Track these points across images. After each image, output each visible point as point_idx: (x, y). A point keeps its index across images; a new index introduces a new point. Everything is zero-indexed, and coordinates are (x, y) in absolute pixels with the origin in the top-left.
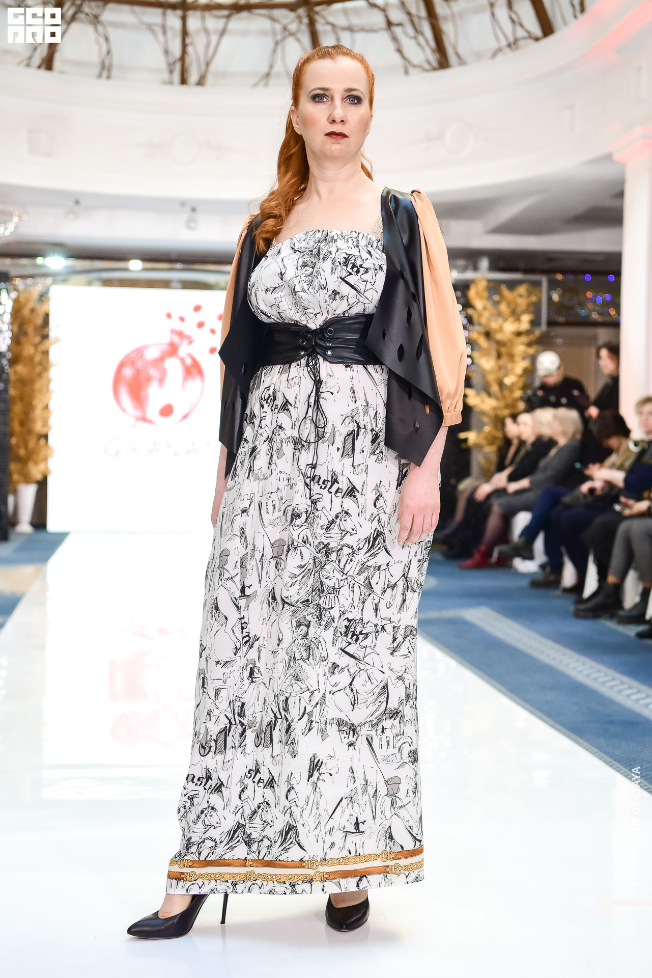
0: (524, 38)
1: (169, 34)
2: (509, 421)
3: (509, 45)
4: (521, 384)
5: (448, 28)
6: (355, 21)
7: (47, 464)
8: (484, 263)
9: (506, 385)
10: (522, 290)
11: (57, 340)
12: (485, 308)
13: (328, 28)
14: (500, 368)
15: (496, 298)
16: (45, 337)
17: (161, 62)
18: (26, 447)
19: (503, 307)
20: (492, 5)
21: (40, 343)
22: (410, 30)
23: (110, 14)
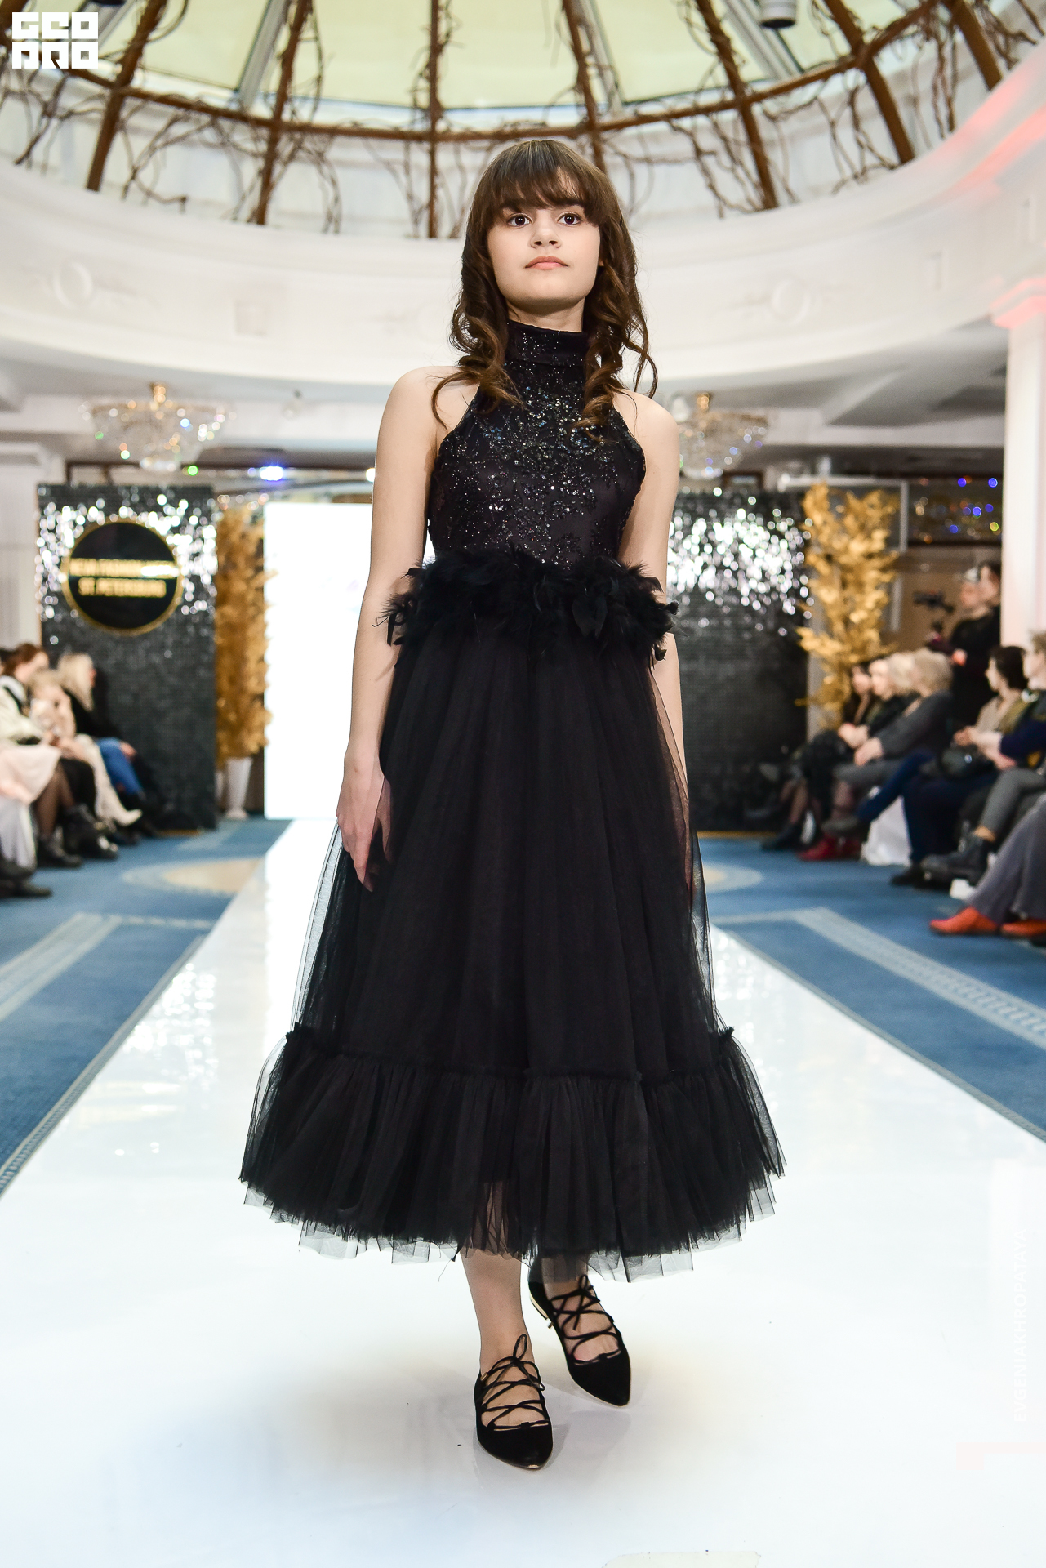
0: (875, 167)
1: (414, 173)
2: (857, 672)
3: (856, 177)
4: (873, 622)
5: (775, 156)
6: (654, 150)
7: (263, 732)
8: (825, 465)
9: (853, 623)
10: (874, 498)
11: (275, 573)
12: (825, 523)
13: (619, 160)
14: (845, 601)
15: (840, 509)
16: (259, 569)
17: (404, 211)
18: (237, 711)
19: (850, 521)
20: (833, 124)
21: (253, 577)
22: (725, 160)
23: (338, 150)
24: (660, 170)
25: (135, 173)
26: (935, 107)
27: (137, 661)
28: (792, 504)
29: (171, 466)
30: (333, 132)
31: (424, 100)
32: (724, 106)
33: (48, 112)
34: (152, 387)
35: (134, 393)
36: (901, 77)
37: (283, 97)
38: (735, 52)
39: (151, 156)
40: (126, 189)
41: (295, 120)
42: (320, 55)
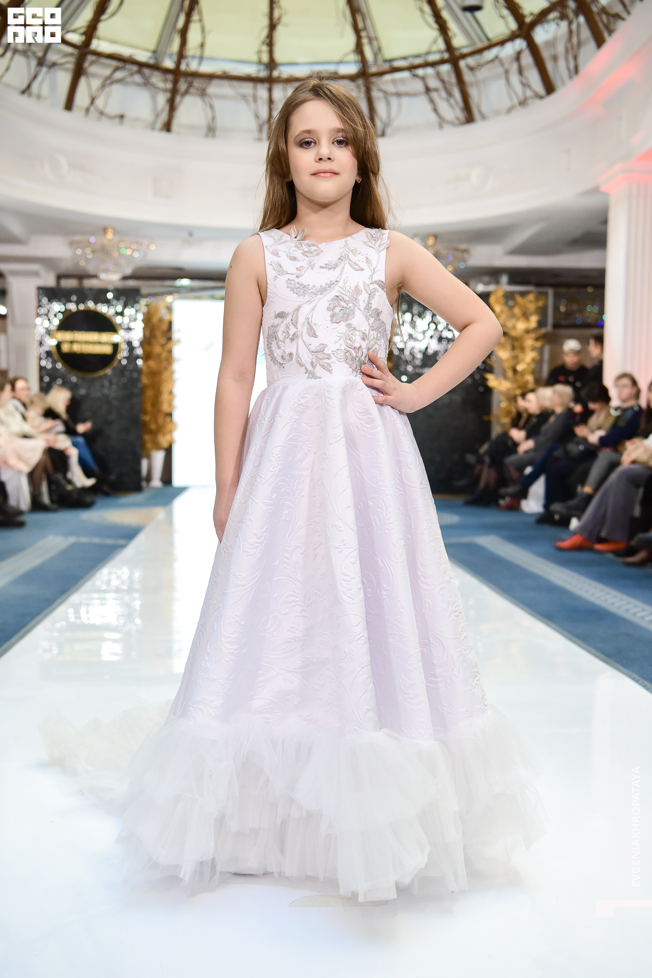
0: (531, 98)
1: (260, 102)
2: (520, 398)
3: (520, 103)
4: (530, 370)
5: (473, 92)
6: (402, 89)
7: (171, 434)
8: (504, 279)
9: (518, 371)
10: (531, 297)
11: (179, 341)
12: (502, 312)
13: (381, 95)
14: (515, 358)
15: (511, 303)
16: (169, 339)
17: (253, 124)
18: (156, 423)
19: (517, 310)
20: (507, 72)
21: (166, 344)
22: (443, 94)
23: (214, 88)
24: (405, 100)
25: (93, 100)
26: (567, 61)
27: (96, 393)
29: (117, 278)
30: (211, 77)
31: (265, 58)
32: (442, 62)
33: (41, 62)
34: (105, 230)
35: (93, 233)
36: (548, 44)
37: (181, 55)
38: (449, 30)
39: (102, 91)
40: (87, 110)
41: (188, 69)
42: (203, 30)
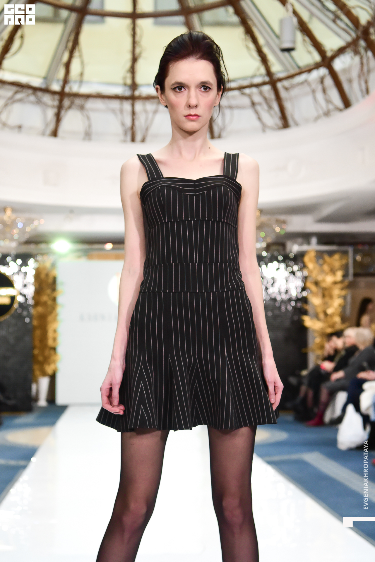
0: (333, 110)
1: (125, 114)
3: (325, 114)
4: (338, 312)
5: (288, 106)
6: (233, 102)
8: (314, 240)
9: (328, 314)
10: (337, 257)
12: (314, 268)
14: (324, 304)
15: (321, 261)
16: (54, 290)
17: (120, 130)
18: (43, 355)
19: (326, 267)
20: (314, 92)
21: (51, 293)
22: (265, 107)
23: (90, 104)
24: (236, 112)
26: (360, 84)
28: (299, 258)
29: (14, 245)
30: (88, 96)
31: (129, 81)
32: (264, 83)
34: (5, 209)
36: (345, 71)
37: (66, 81)
38: (269, 61)
39: (6, 107)
41: (71, 92)
42: (82, 63)
